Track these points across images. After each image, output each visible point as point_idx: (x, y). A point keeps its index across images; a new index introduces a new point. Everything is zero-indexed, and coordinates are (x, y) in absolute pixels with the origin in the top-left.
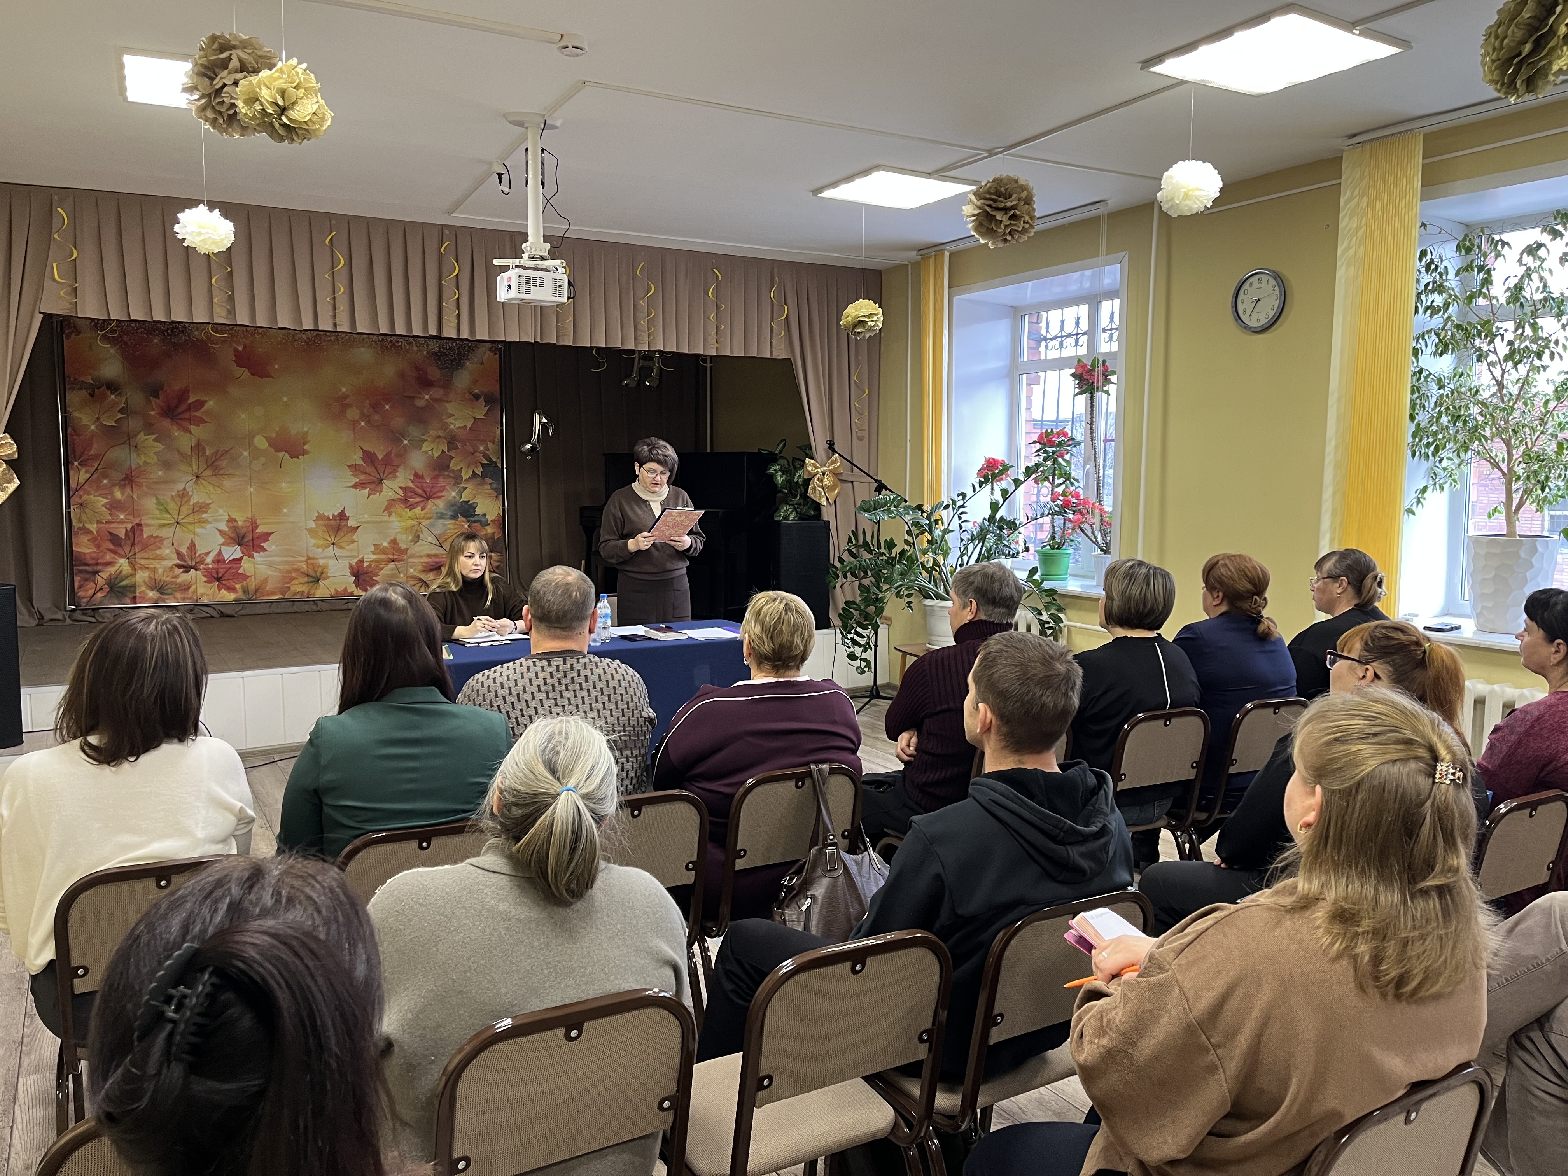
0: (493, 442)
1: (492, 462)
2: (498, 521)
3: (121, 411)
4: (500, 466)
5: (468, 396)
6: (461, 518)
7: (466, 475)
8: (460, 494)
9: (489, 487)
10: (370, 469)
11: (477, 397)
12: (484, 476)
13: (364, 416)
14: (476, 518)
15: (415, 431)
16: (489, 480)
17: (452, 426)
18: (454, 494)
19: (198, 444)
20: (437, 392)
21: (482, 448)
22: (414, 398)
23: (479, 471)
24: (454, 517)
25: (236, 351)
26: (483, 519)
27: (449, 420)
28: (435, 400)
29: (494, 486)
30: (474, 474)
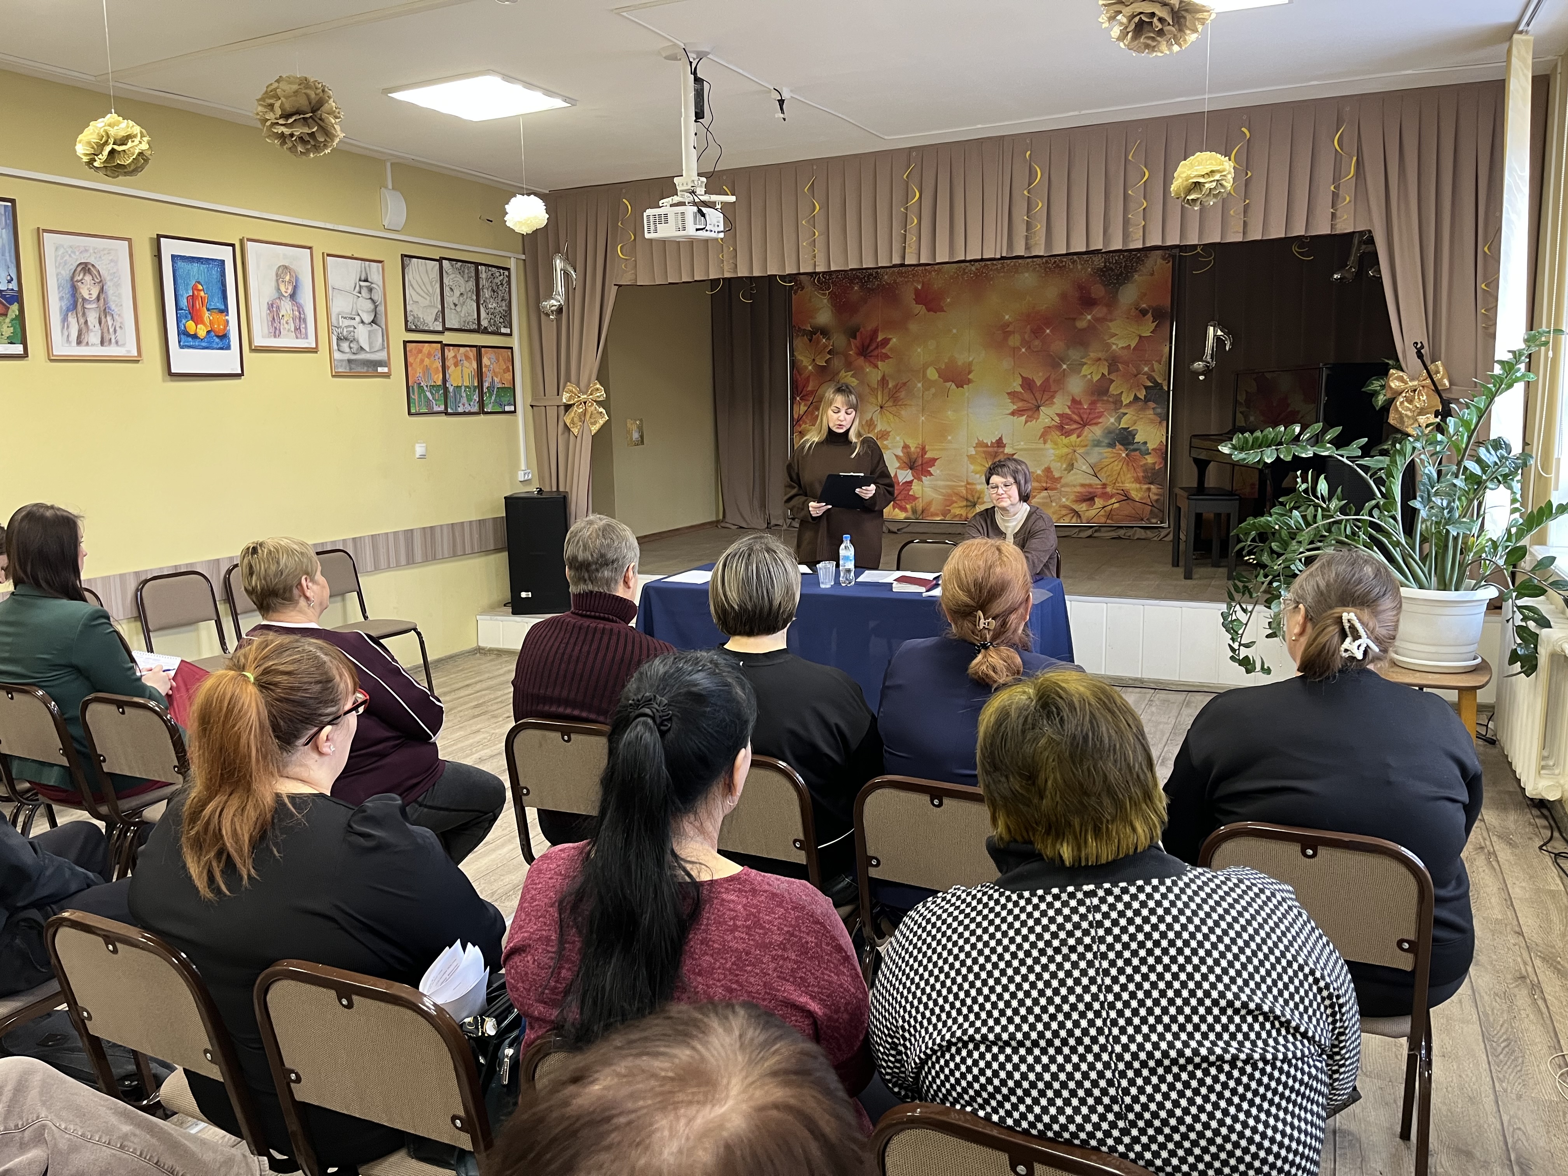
0: (1159, 362)
1: (1157, 385)
2: (1160, 450)
3: (829, 353)
4: (1166, 388)
5: (1133, 312)
6: (1118, 446)
7: (1126, 399)
8: (1119, 419)
9: (1151, 412)
10: (1027, 396)
11: (1144, 313)
12: (1147, 400)
13: (1025, 343)
14: (1135, 446)
15: (1074, 354)
16: (1152, 404)
17: (1114, 347)
18: (1112, 420)
19: (883, 378)
20: (1099, 311)
21: (1146, 369)
22: (1074, 319)
23: (1142, 394)
24: (1111, 445)
25: (916, 289)
26: (1143, 448)
27: (1113, 340)
28: (1097, 320)
29: (1159, 410)
30: (1136, 398)
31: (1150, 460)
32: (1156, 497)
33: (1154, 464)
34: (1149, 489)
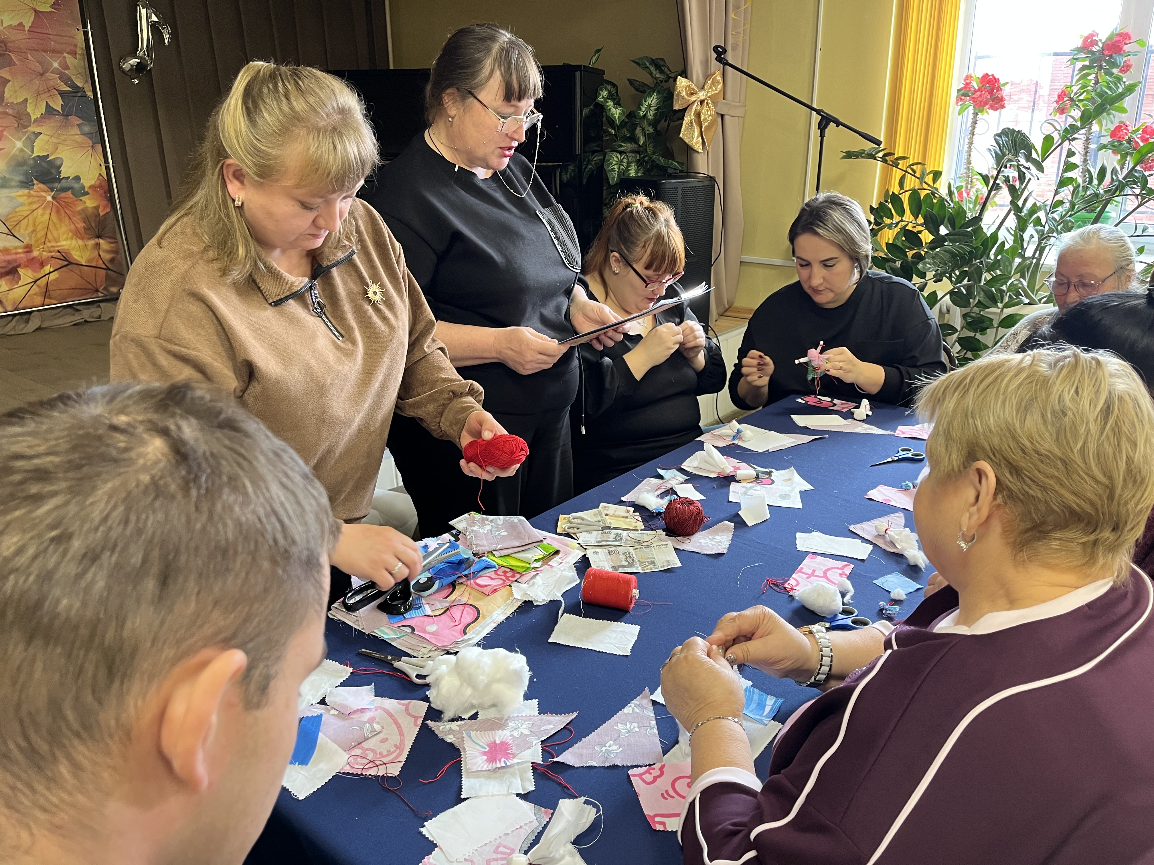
0: (74, 54)
1: (76, 89)
2: (101, 186)
4: (90, 94)
6: (38, 186)
7: (35, 111)
8: (31, 142)
9: (77, 131)
12: (66, 114)
14: (64, 183)
16: (75, 120)
18: (19, 144)
21: (56, 65)
23: (57, 104)
24: (27, 184)
26: (76, 186)
29: (86, 129)
30: (50, 111)
31: (89, 203)
32: (108, 256)
33: (97, 208)
34: (98, 245)
